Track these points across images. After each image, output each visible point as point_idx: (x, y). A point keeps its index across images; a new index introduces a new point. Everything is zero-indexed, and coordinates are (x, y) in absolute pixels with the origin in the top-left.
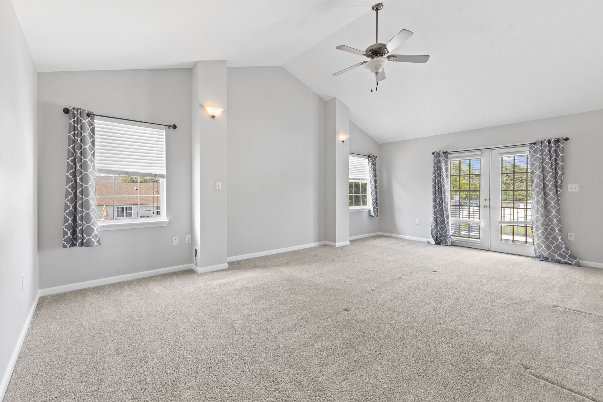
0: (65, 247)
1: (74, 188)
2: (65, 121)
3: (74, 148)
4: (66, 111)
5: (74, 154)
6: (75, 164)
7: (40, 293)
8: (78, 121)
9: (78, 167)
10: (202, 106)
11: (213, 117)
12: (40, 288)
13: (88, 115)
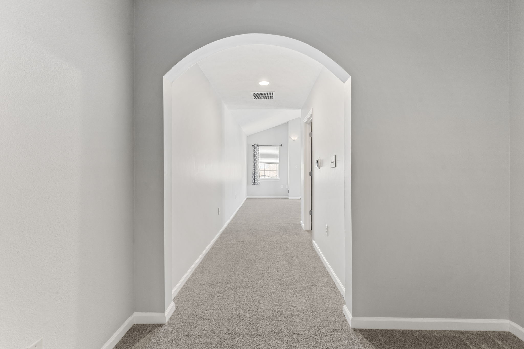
0: (252, 184)
1: (254, 168)
2: (252, 148)
3: (254, 156)
4: (253, 146)
5: (254, 158)
6: (255, 161)
7: (248, 197)
8: (255, 148)
9: (255, 162)
10: (290, 137)
11: (294, 140)
12: (248, 195)
13: (258, 146)
